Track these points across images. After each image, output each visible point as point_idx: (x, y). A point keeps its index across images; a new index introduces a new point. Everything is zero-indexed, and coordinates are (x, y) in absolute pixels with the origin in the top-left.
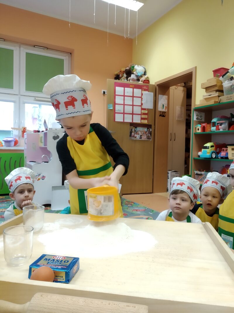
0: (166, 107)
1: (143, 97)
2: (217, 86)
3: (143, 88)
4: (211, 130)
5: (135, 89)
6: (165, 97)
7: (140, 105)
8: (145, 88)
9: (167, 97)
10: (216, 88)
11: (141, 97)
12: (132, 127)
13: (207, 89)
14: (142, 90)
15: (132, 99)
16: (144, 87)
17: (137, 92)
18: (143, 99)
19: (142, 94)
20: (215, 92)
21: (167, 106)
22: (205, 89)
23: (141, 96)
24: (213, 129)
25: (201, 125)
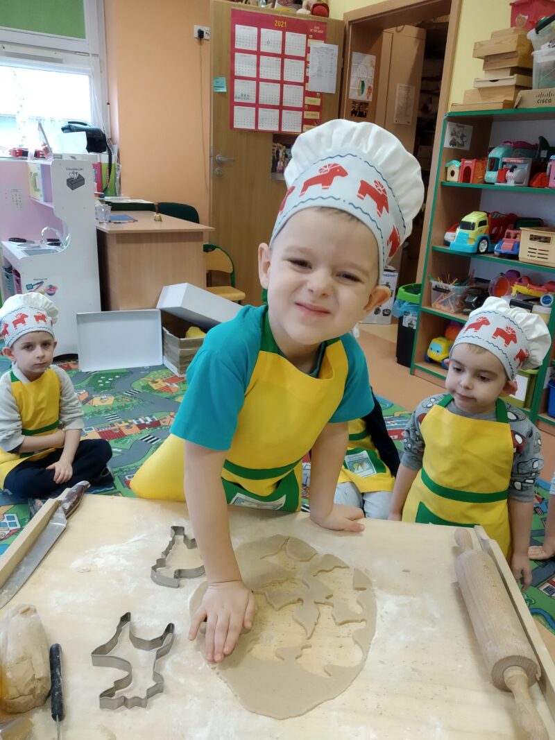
0: (369, 88)
1: (310, 58)
2: (517, 57)
3: (311, 30)
4: (486, 178)
5: (288, 34)
6: (369, 59)
7: (302, 81)
8: (316, 29)
9: (373, 58)
10: (514, 63)
11: (304, 59)
12: (278, 144)
13: (490, 60)
14: (308, 38)
15: (280, 62)
16: (313, 28)
17: (296, 41)
18: (310, 65)
19: (308, 50)
20: (509, 72)
21: (372, 86)
22: (483, 61)
23: (304, 55)
24: (491, 176)
25: (460, 161)
